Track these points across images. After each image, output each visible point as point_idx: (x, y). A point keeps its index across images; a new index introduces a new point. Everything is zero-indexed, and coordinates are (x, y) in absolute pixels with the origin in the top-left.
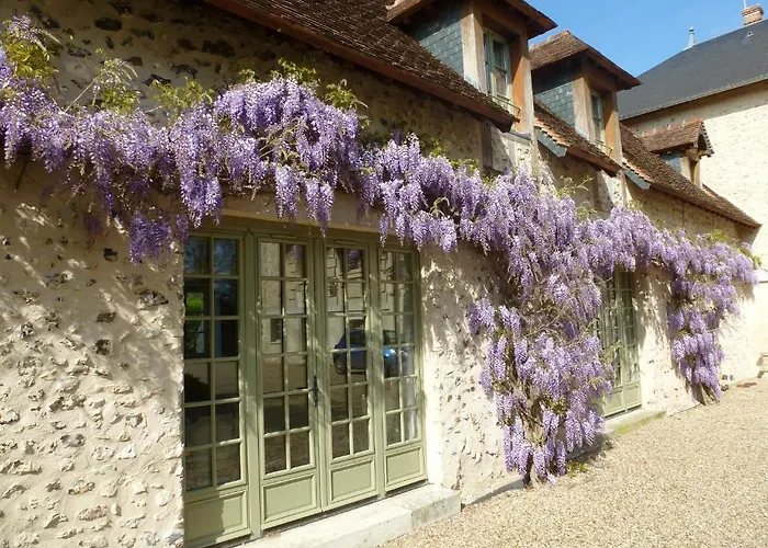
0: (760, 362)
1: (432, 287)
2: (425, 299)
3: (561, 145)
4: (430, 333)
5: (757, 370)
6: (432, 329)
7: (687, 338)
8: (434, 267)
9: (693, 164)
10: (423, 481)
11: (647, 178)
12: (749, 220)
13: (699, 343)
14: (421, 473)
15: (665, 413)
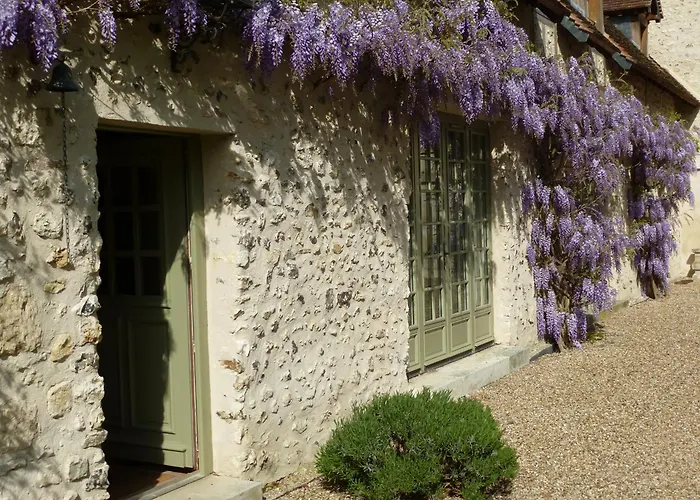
0: (691, 260)
1: (503, 167)
2: (496, 178)
3: (583, 30)
4: (500, 209)
5: (688, 268)
6: (503, 206)
7: (647, 227)
8: (506, 150)
9: (643, 29)
10: (492, 342)
11: (629, 57)
12: (694, 99)
13: (657, 232)
14: (490, 334)
15: (628, 302)
